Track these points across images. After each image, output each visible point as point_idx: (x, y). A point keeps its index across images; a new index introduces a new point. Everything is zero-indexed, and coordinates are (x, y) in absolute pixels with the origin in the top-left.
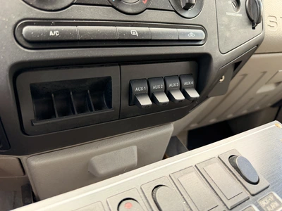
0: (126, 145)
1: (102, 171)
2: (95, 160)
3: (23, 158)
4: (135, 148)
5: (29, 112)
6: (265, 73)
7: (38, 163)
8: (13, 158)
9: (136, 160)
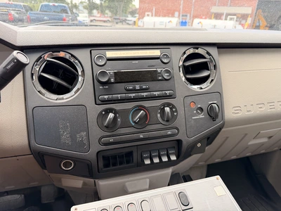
0: (144, 178)
1: (130, 190)
2: (127, 184)
3: (96, 180)
4: (148, 180)
5: (101, 164)
6: (246, 134)
7: (103, 184)
8: (92, 180)
9: (148, 187)
